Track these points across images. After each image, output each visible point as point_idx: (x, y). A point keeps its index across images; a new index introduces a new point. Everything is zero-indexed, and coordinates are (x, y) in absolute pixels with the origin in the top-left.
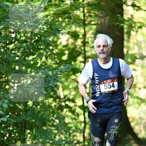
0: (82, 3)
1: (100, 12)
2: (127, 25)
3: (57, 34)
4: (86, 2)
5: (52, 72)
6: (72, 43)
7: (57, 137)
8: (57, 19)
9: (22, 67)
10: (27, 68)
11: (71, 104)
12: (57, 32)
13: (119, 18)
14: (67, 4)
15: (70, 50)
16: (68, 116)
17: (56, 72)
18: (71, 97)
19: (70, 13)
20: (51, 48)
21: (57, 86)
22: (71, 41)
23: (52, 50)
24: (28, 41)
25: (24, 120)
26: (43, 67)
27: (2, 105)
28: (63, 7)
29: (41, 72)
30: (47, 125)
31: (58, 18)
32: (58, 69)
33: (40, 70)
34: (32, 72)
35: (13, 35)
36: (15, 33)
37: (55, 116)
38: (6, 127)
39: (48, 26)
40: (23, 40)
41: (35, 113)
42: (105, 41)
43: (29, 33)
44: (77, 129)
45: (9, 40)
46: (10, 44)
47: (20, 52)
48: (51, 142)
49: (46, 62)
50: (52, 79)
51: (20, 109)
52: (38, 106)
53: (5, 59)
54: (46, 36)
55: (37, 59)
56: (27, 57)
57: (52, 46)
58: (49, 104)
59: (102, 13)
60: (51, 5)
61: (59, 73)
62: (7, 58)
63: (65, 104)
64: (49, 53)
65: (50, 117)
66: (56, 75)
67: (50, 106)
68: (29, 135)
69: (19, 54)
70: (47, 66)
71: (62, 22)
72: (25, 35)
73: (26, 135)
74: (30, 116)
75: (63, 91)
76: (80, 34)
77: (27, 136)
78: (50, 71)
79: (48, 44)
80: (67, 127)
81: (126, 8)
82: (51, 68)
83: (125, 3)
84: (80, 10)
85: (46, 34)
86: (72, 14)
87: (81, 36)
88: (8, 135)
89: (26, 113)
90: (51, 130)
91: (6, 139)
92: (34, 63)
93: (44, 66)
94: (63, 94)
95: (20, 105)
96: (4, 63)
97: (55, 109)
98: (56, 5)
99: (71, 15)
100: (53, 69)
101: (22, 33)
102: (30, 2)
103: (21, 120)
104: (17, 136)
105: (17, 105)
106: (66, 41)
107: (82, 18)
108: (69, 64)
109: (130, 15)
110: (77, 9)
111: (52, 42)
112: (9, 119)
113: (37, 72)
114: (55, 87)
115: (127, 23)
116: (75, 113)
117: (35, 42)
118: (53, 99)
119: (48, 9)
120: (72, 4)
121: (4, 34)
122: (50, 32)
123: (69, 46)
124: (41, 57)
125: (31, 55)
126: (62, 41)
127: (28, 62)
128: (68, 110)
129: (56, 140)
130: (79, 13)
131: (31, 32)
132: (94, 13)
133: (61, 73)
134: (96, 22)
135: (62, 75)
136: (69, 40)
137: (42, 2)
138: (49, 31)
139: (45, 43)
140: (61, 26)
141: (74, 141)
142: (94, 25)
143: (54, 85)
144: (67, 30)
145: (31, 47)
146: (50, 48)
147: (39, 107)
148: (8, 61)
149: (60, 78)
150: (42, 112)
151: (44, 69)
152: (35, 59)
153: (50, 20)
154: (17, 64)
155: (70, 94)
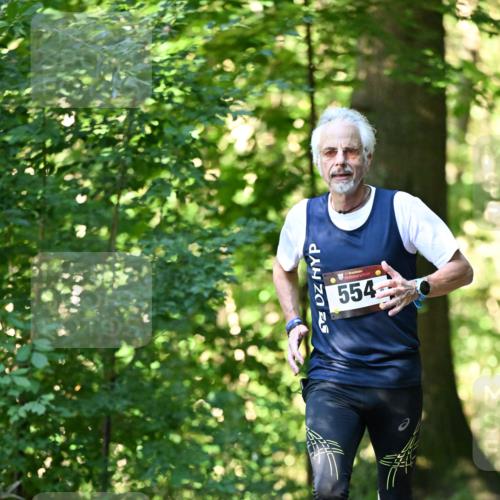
0: (305, 9)
1: (364, 41)
2: (458, 84)
3: (218, 116)
4: (315, 5)
5: (200, 244)
6: (270, 148)
7: (219, 470)
8: (218, 66)
9: (99, 228)
10: (114, 232)
11: (266, 357)
12: (217, 108)
13: (431, 62)
14: (251, 14)
15: (262, 172)
16: (254, 397)
17: (214, 245)
18: (266, 332)
19: (263, 44)
20: (197, 162)
21: (216, 294)
22: (266, 139)
23: (202, 170)
24: (120, 141)
25: (104, 409)
26: (170, 230)
27: (30, 358)
28: (238, 24)
29: (162, 246)
30: (183, 428)
31: (221, 62)
32: (222, 236)
33: (159, 240)
34: (132, 245)
35: (68, 121)
36: (74, 113)
37: (212, 396)
38: (44, 435)
39: (188, 89)
40: (101, 137)
41: (142, 385)
42: (351, 131)
43: (122, 114)
44: (286, 442)
45: (53, 137)
46: (57, 149)
47: (91, 179)
48: (198, 485)
49: (181, 212)
50: (202, 271)
51: (91, 373)
52: (153, 361)
53: (38, 202)
54: (180, 124)
55: (149, 200)
56: (114, 193)
57: (200, 157)
58: (189, 356)
59: (370, 44)
60: (198, 16)
61: (224, 250)
62: (46, 196)
63: (247, 356)
64: (191, 181)
65: (193, 400)
66: (215, 258)
67: (193, 364)
68: (122, 463)
69: (87, 184)
70: (183, 225)
71: (234, 76)
72: (110, 119)
73: (111, 460)
74: (125, 397)
75: (238, 310)
76: (294, 115)
77: (115, 465)
78: (192, 242)
79: (187, 151)
80: (250, 435)
81: (454, 26)
82: (197, 231)
83: (451, 9)
84: (298, 35)
85: (180, 115)
86: (268, 47)
87: (299, 124)
88: (48, 462)
89: (113, 387)
90: (198, 446)
91: (44, 474)
92: (139, 216)
93: (174, 226)
94: (237, 323)
95: (92, 360)
96: (37, 215)
97: (211, 372)
98: (213, 15)
99: (265, 51)
100: (203, 238)
101: (98, 113)
102: (126, 7)
103: (94, 410)
104: (80, 466)
105: (81, 357)
106: (249, 140)
107: (304, 61)
108: (258, 218)
109: (467, 50)
110: (287, 29)
111: (200, 144)
112: (53, 407)
113: (148, 247)
114: (210, 296)
115: (456, 78)
116: (278, 385)
117: (144, 144)
118: (203, 338)
119: (187, 29)
120: (268, 12)
121: (36, 117)
122: (193, 110)
123: (257, 158)
124: (163, 194)
125: (127, 188)
126: (236, 140)
127: (117, 212)
128: (254, 374)
129: (214, 478)
130: (292, 44)
131: (127, 109)
132: (346, 45)
133: (232, 249)
134: (351, 75)
135: (235, 256)
136: (257, 136)
137: (165, 6)
138: (192, 104)
139: (176, 145)
140: (229, 89)
141: (274, 482)
142: (345, 83)
143: (206, 289)
144: (252, 102)
145: (128, 160)
146: (193, 164)
147: (155, 365)
148: (48, 207)
149: (227, 266)
150: (166, 384)
151: (172, 237)
152: (141, 203)
153: (193, 69)
154: (79, 217)
155: (262, 320)
